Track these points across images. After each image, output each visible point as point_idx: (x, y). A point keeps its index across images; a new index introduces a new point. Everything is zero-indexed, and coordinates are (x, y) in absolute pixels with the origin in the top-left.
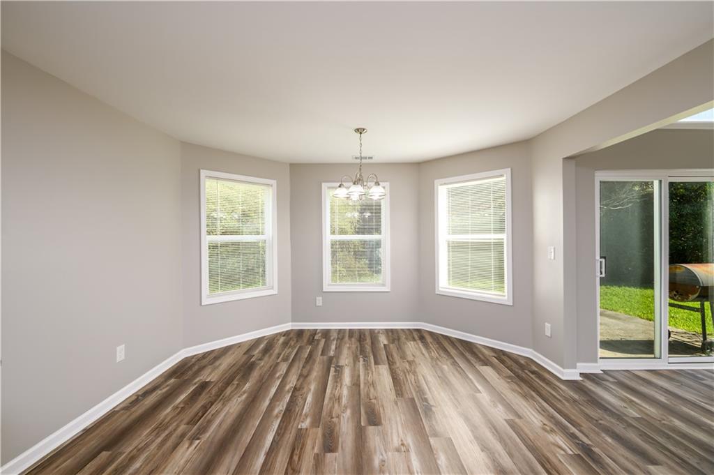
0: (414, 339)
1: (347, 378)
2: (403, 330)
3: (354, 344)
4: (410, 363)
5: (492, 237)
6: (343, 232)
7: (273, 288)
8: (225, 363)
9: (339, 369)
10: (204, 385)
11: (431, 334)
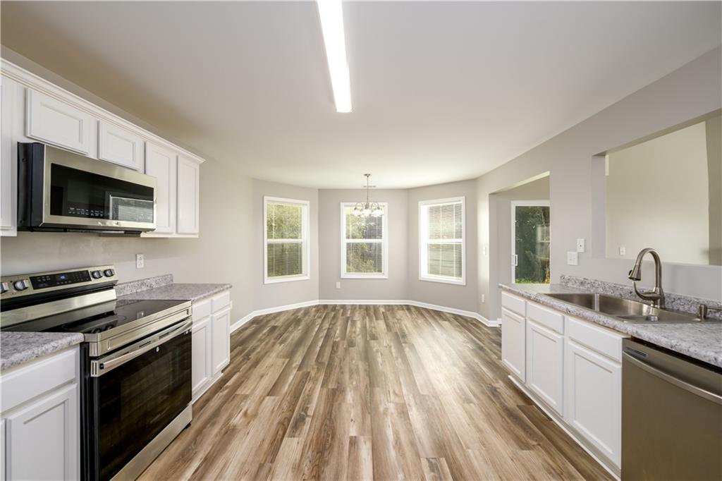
0: (403, 309)
1: (359, 324)
2: (396, 305)
3: (363, 311)
4: (398, 320)
5: (454, 241)
6: (354, 237)
7: (306, 275)
8: (282, 319)
9: (354, 323)
10: (274, 328)
11: (415, 307)
